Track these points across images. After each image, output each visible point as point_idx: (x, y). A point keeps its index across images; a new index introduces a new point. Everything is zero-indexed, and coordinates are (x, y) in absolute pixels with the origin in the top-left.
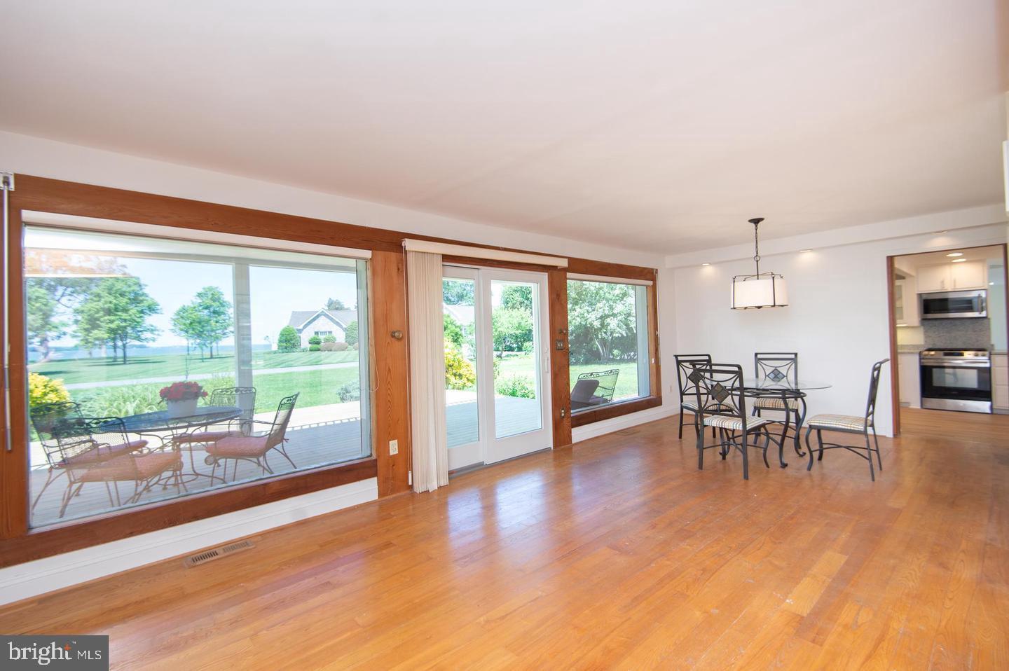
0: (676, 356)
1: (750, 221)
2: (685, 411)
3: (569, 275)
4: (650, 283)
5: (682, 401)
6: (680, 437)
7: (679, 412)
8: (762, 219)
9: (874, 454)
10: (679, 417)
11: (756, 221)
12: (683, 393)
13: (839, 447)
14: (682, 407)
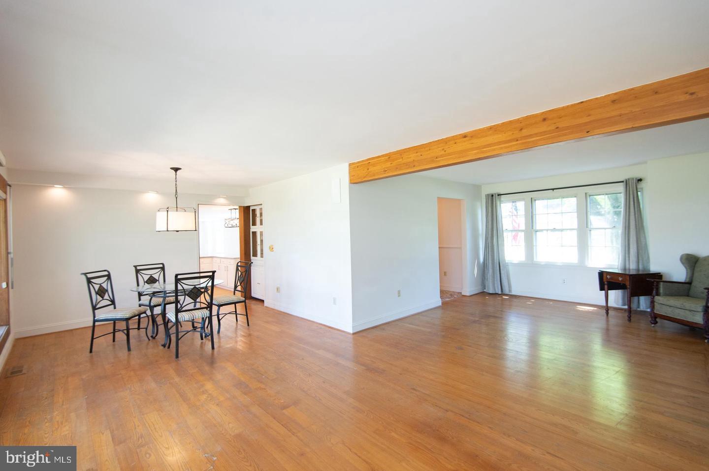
0: (85, 274)
1: (172, 168)
2: (97, 323)
4: (4, 196)
5: (94, 317)
7: (91, 324)
8: (180, 169)
10: (91, 328)
11: (176, 170)
12: (94, 308)
13: (226, 314)
14: (95, 321)
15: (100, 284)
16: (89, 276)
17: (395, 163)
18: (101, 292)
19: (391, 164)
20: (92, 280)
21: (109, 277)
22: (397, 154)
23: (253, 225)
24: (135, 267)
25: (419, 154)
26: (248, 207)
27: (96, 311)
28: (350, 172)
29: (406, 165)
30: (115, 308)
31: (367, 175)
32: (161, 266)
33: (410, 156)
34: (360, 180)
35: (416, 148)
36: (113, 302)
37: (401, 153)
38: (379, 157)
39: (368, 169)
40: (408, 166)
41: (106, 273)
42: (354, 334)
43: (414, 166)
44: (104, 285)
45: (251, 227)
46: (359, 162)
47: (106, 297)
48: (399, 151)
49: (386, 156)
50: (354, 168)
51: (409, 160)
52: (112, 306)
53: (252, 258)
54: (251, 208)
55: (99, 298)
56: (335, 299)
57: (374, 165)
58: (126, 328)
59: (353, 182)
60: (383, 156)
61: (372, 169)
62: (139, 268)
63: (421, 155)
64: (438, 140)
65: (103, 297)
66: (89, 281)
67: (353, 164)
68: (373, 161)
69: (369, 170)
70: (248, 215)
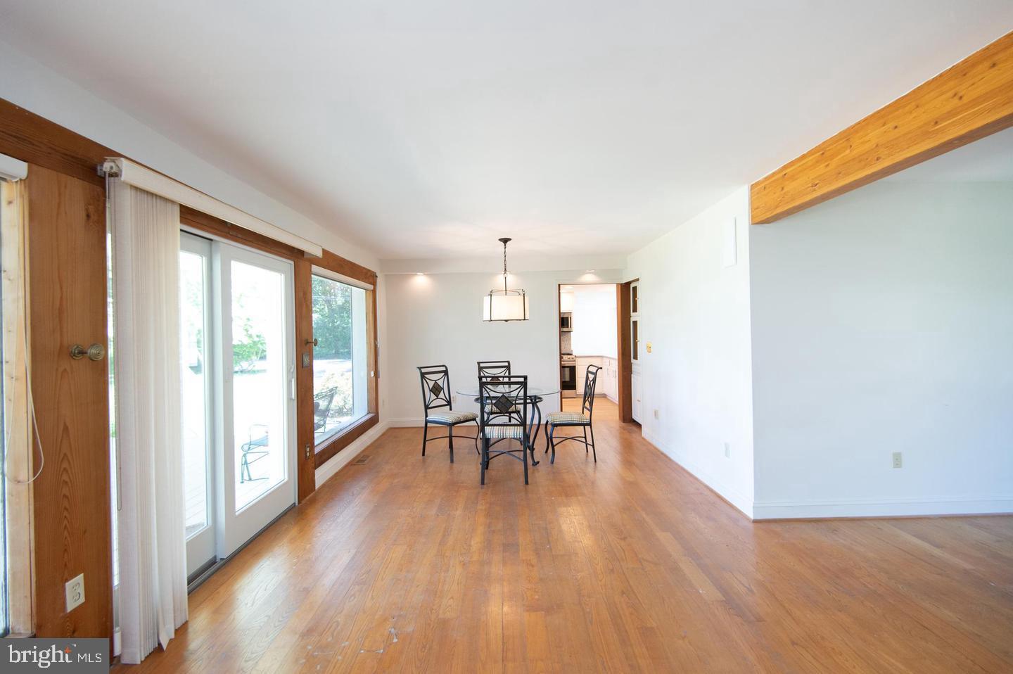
0: (420, 368)
1: (500, 240)
2: (429, 425)
3: (315, 268)
4: (371, 287)
5: (426, 416)
6: (423, 455)
7: (424, 425)
8: (510, 239)
9: (590, 448)
10: (424, 430)
11: (505, 241)
12: (427, 407)
13: (567, 439)
14: (427, 422)
15: (435, 381)
16: (424, 370)
17: (835, 162)
18: (436, 390)
19: (828, 165)
20: (426, 376)
21: (446, 373)
22: (841, 139)
23: (633, 312)
24: (479, 363)
25: (890, 125)
26: (628, 284)
27: (428, 410)
28: (752, 203)
29: (860, 161)
30: (451, 409)
31: (780, 201)
32: (506, 364)
33: (867, 138)
34: (769, 215)
35: (883, 113)
36: (449, 403)
37: (847, 136)
38: (803, 157)
39: (783, 189)
40: (863, 163)
41: (444, 369)
42: (755, 521)
43: (878, 159)
44: (440, 383)
45: (632, 314)
46: (766, 179)
47: (441, 395)
48: (845, 131)
49: (816, 153)
50: (758, 193)
51: (867, 147)
52: (448, 407)
53: (633, 361)
54: (632, 285)
55: (433, 397)
56: (727, 446)
57: (793, 178)
58: (448, 435)
59: (758, 220)
60: (811, 153)
61: (790, 187)
62: (482, 365)
63: (896, 127)
64: (941, 76)
65: (437, 396)
66: (423, 375)
67: (757, 184)
68: (791, 169)
69: (785, 190)
70: (627, 295)
